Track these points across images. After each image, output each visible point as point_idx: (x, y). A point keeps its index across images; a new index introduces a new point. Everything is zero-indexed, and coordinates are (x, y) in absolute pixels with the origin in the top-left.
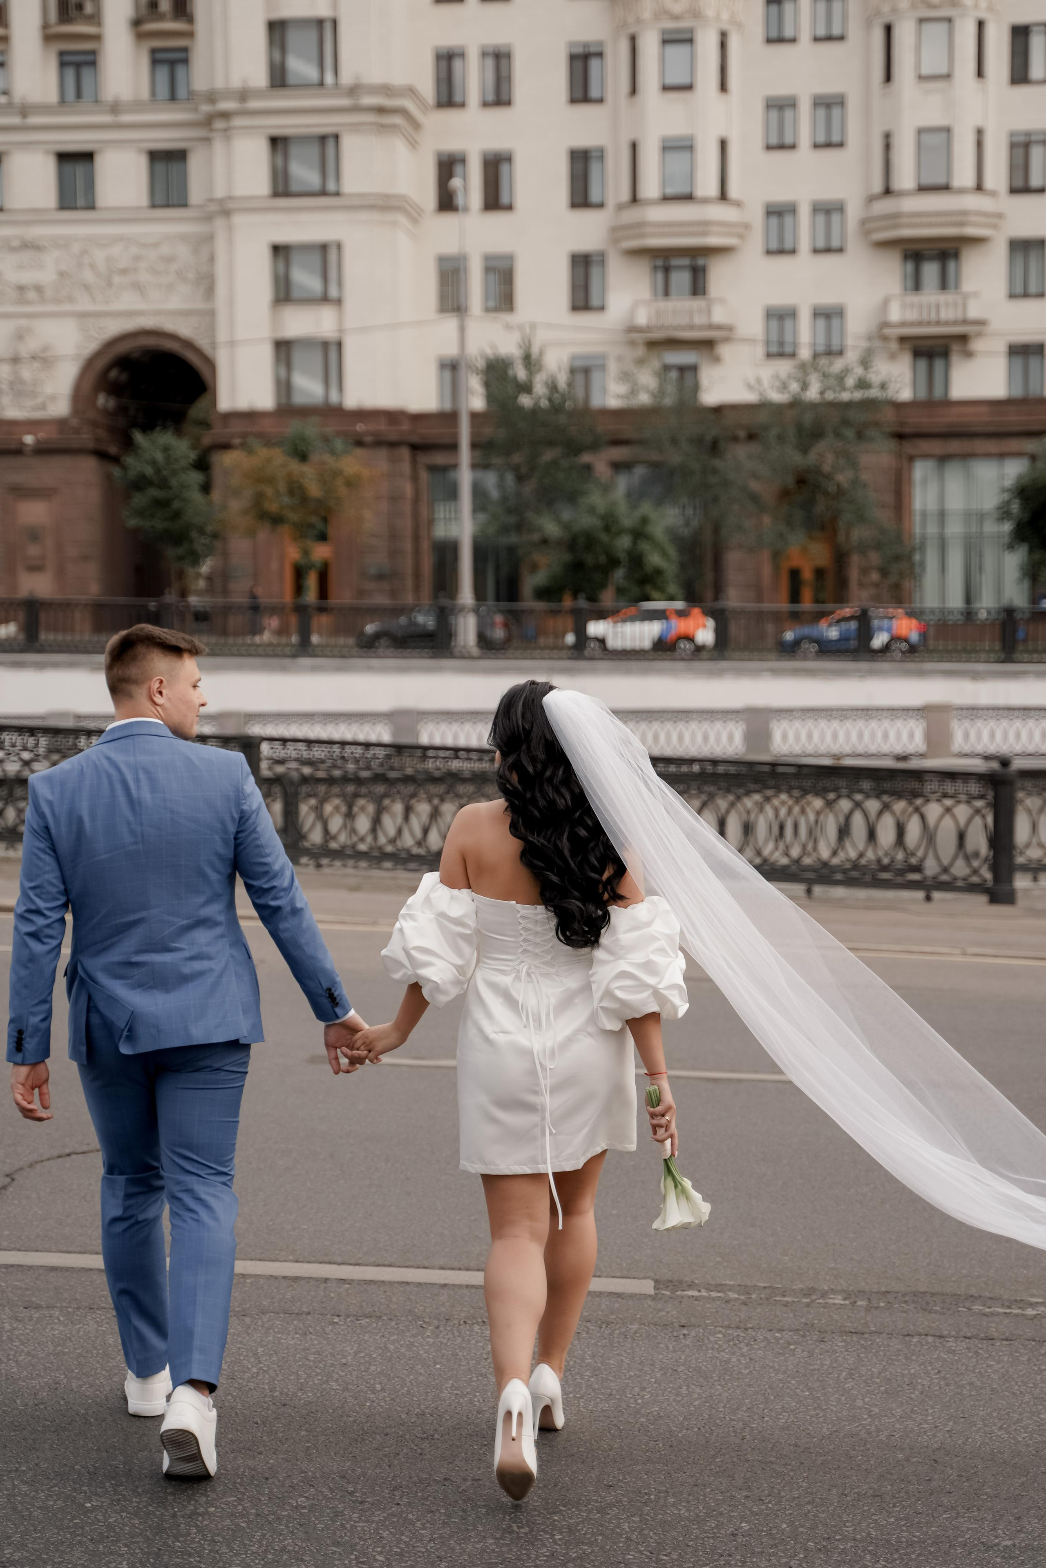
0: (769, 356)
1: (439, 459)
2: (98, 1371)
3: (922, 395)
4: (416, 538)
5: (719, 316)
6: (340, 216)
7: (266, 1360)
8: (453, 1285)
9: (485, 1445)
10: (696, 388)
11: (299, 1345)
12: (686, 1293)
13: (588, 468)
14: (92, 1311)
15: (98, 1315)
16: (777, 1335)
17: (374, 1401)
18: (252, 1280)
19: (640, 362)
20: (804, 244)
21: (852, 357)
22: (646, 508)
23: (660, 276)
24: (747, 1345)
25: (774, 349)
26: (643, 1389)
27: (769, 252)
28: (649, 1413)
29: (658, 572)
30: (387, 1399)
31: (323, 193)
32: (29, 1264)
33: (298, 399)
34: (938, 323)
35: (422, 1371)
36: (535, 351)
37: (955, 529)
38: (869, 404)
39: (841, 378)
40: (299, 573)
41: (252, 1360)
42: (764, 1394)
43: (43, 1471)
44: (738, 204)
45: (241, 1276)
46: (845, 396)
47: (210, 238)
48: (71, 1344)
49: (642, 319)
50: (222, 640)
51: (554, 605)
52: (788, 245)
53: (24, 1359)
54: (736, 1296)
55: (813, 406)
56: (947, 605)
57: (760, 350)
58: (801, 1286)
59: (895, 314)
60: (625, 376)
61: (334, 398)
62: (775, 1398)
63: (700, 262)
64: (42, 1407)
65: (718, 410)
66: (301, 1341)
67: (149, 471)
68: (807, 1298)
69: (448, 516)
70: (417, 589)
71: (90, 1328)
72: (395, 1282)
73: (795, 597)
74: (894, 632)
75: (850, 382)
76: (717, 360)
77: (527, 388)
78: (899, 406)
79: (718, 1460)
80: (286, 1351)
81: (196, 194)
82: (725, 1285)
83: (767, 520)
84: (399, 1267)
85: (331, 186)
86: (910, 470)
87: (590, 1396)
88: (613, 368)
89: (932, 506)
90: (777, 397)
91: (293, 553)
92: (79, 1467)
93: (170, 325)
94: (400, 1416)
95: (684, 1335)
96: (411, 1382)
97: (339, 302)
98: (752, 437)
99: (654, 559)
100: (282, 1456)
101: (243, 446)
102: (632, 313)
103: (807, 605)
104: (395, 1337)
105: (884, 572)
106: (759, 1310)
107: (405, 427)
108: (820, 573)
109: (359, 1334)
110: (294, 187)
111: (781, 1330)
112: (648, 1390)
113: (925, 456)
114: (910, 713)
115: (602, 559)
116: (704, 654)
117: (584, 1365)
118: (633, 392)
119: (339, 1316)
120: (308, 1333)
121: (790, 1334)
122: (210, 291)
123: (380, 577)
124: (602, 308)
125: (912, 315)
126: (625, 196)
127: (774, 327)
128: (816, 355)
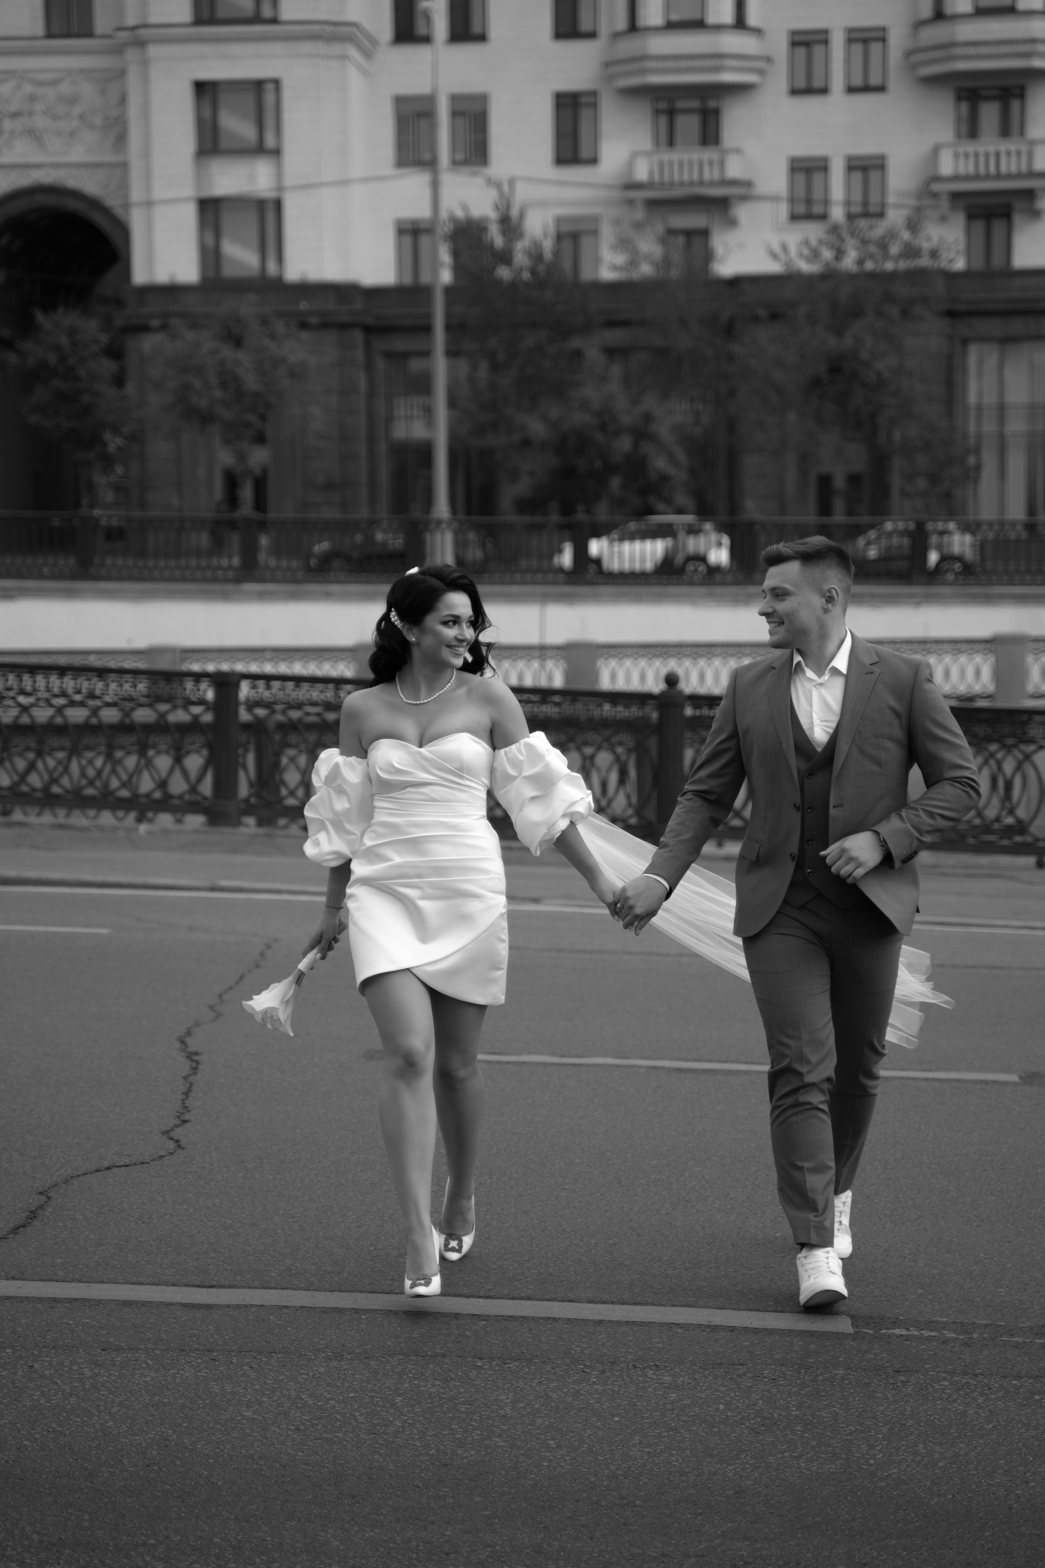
0: (794, 217)
1: (399, 344)
2: (211, 1425)
3: (979, 263)
4: (371, 440)
5: (734, 169)
6: (278, 48)
7: (408, 1411)
8: (610, 1321)
9: (700, 1514)
10: (708, 256)
11: (443, 1393)
12: (892, 1331)
13: (578, 354)
14: (184, 1353)
15: (192, 1359)
16: (1014, 1382)
17: (551, 1461)
18: (368, 1315)
19: (638, 226)
20: (838, 82)
21: (895, 217)
22: (650, 402)
23: (663, 120)
24: (982, 1394)
25: (801, 209)
26: (872, 1447)
27: (795, 92)
28: (887, 1476)
29: (665, 479)
30: (567, 1458)
31: (257, 19)
32: (96, 1298)
33: (228, 272)
34: (999, 176)
35: (599, 1424)
36: (514, 212)
37: (1016, 426)
38: (917, 275)
39: (883, 246)
40: (232, 481)
41: (392, 1411)
42: (1020, 1454)
43: (177, 1545)
44: (758, 32)
45: (353, 1311)
46: (889, 266)
47: (122, 73)
48: (169, 1393)
49: (642, 173)
50: (141, 563)
51: (538, 519)
52: (818, 83)
53: (119, 1411)
54: (954, 1335)
55: (851, 277)
56: (1006, 517)
57: (783, 209)
58: (1028, 1324)
59: (946, 166)
60: (623, 244)
61: (272, 268)
62: (1034, 1459)
63: (712, 104)
64: (155, 1468)
65: (736, 282)
66: (443, 1388)
67: (52, 358)
68: (1040, 1338)
69: (409, 413)
70: (373, 500)
71: (187, 1374)
72: (539, 1318)
73: (825, 509)
74: (945, 550)
75: (894, 249)
76: (732, 223)
77: (505, 257)
78: (951, 277)
79: (987, 1534)
80: (429, 1401)
81: (102, 23)
82: (937, 1322)
83: (792, 417)
84: (539, 1300)
85: (267, 12)
86: (964, 355)
87: (810, 1455)
88: (607, 234)
89: (990, 399)
90: (805, 267)
91: (225, 458)
92: (219, 1540)
93: (72, 181)
94: (588, 1479)
95: (902, 1382)
96: (589, 1437)
97: (276, 153)
98: (775, 316)
99: (660, 464)
100: (459, 1527)
101: (164, 327)
102: (630, 165)
103: (839, 517)
104: (554, 1384)
105: (933, 479)
106: (986, 1352)
107: (358, 305)
108: (854, 479)
109: (511, 1379)
110: (221, 13)
111: (1018, 1377)
112: (878, 1448)
113: (983, 339)
114: (976, 646)
115: (598, 464)
116: (718, 577)
117: (792, 1418)
118: (633, 263)
119: (481, 1359)
120: (449, 1379)
121: (1030, 1381)
122: (121, 139)
123: (329, 486)
124: (593, 161)
125: (967, 167)
126: (621, 24)
127: (801, 183)
128: (851, 216)
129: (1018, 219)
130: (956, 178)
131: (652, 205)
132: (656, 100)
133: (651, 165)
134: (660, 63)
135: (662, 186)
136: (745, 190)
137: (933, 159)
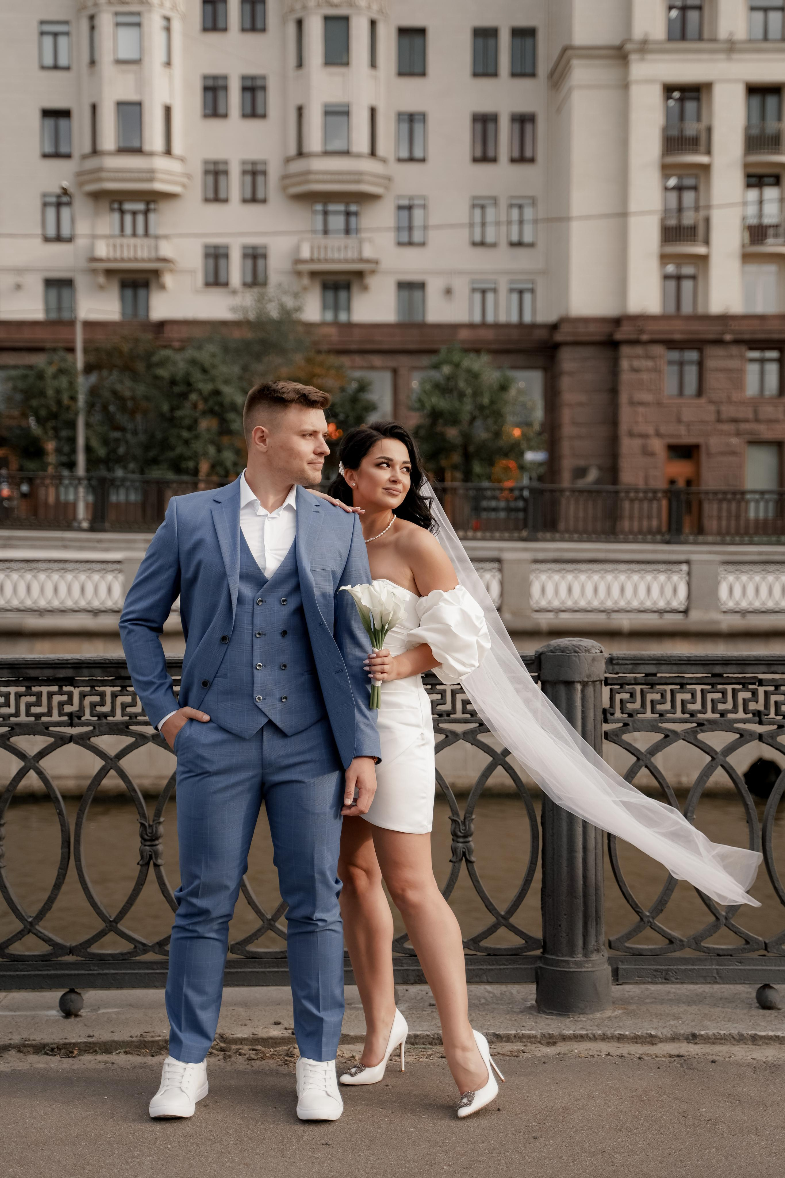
0: (207, 285)
10: (149, 308)
19: (101, 286)
20: (235, 195)
23: (117, 216)
27: (207, 200)
34: (340, 261)
44: (181, 159)
49: (101, 251)
57: (200, 280)
59: (305, 252)
63: (151, 206)
76: (163, 286)
102: (93, 245)
124: (70, 241)
125: (319, 255)
126: (87, 148)
127: (211, 262)
128: (245, 285)
129: (355, 289)
130: (312, 260)
131: (109, 273)
132: (112, 202)
133: (108, 246)
134: (112, 175)
135: (116, 260)
136: (172, 265)
137: (297, 249)
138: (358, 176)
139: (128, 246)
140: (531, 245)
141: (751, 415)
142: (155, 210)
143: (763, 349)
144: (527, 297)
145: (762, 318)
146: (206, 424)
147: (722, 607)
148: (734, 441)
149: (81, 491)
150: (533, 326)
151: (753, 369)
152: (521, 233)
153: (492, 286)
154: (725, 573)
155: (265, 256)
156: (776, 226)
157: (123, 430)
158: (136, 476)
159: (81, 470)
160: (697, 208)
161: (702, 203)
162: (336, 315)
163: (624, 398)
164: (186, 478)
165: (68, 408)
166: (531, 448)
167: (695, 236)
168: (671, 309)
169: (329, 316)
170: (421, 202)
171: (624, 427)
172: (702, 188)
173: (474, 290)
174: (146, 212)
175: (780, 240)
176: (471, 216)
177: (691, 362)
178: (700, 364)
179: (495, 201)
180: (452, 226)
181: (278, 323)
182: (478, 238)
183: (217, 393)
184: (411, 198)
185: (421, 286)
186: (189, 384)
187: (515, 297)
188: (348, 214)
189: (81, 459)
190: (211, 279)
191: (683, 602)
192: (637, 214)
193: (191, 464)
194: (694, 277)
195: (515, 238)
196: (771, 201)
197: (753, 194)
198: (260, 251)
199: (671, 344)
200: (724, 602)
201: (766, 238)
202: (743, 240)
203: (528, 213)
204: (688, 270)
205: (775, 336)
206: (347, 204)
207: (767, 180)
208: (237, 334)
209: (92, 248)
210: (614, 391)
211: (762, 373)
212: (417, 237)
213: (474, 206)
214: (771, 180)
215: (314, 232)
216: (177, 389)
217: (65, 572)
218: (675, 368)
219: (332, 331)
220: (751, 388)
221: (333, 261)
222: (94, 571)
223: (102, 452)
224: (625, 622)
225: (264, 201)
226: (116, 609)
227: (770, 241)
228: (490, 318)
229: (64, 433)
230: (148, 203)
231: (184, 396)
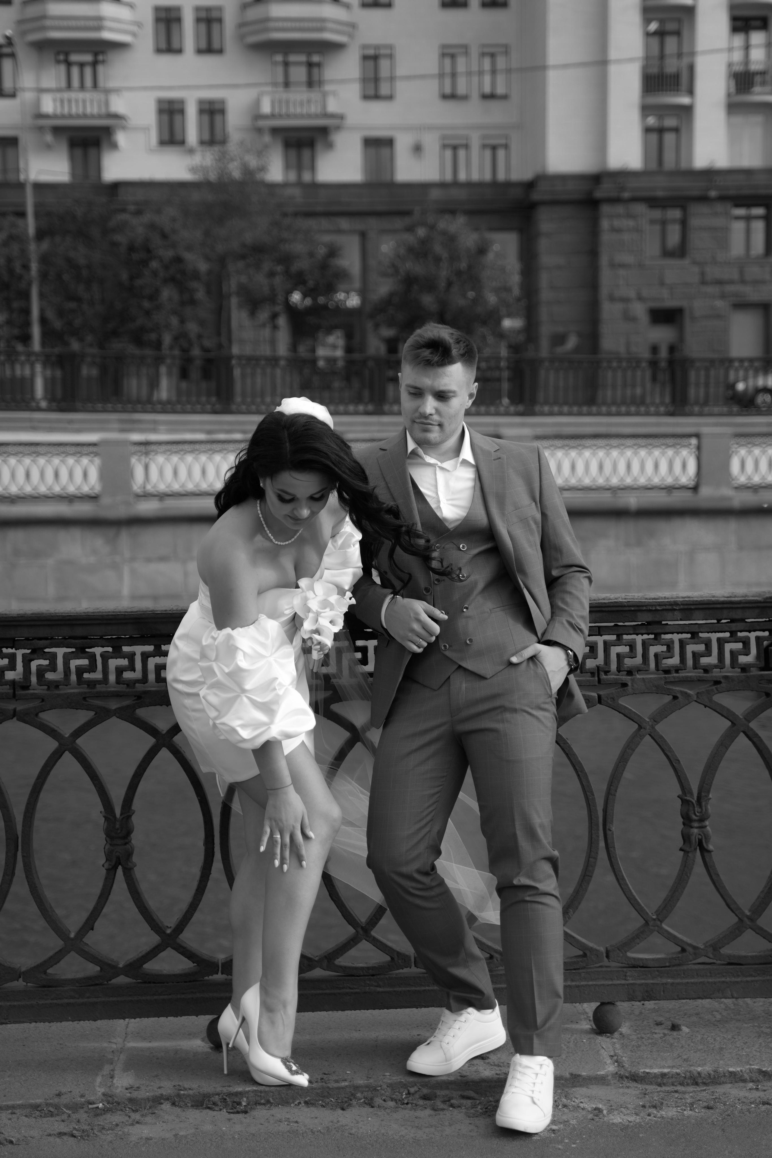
0: (162, 143)
20: (189, 45)
23: (63, 67)
27: (159, 51)
34: (303, 116)
44: (130, 5)
52: (175, 46)
57: (154, 137)
59: (266, 107)
76: (115, 146)
102: (39, 101)
124: (13, 96)
125: (280, 109)
127: (166, 118)
128: (202, 143)
129: (319, 147)
130: (273, 116)
131: (57, 130)
132: (58, 53)
133: (54, 100)
134: (57, 23)
135: (63, 117)
136: (124, 122)
137: (257, 103)
138: (320, 23)
139: (77, 101)
140: (505, 97)
141: (736, 276)
142: (103, 62)
143: (749, 206)
144: (501, 154)
145: (748, 172)
146: (167, 293)
147: (733, 482)
148: (719, 303)
149: (38, 368)
150: (508, 185)
151: (739, 227)
152: (493, 84)
153: (464, 142)
154: (736, 446)
155: (222, 112)
156: (763, 73)
157: (78, 300)
158: (94, 351)
159: (36, 345)
160: (680, 55)
161: (685, 49)
162: (299, 176)
163: (604, 260)
164: (148, 352)
165: (20, 277)
166: (510, 315)
167: (678, 85)
168: (653, 166)
169: (292, 177)
170: (388, 52)
171: (604, 291)
172: (685, 33)
173: (444, 146)
174: (95, 64)
175: (767, 89)
176: (441, 66)
177: (674, 221)
178: (684, 223)
179: (465, 49)
180: (423, 77)
181: (241, 184)
182: (448, 90)
183: (178, 260)
184: (377, 47)
185: (389, 142)
186: (148, 251)
187: (488, 153)
188: (310, 65)
189: (36, 331)
190: (166, 137)
191: (693, 477)
192: (619, 61)
193: (153, 336)
194: (676, 130)
195: (487, 89)
196: (757, 46)
197: (738, 40)
198: (217, 107)
199: (653, 202)
200: (736, 477)
201: (752, 87)
202: (728, 88)
203: (501, 62)
204: (670, 122)
205: (762, 192)
206: (309, 54)
207: (754, 23)
208: (196, 196)
209: (38, 103)
210: (593, 253)
211: (748, 232)
212: (384, 89)
213: (443, 55)
214: (758, 23)
215: (275, 84)
216: (135, 256)
217: (37, 456)
218: (657, 228)
219: (296, 192)
220: (737, 248)
221: (296, 116)
222: (68, 454)
223: (57, 324)
224: (632, 501)
225: (220, 51)
226: (93, 495)
227: (757, 89)
228: (462, 176)
229: (16, 305)
230: (96, 54)
231: (145, 263)
